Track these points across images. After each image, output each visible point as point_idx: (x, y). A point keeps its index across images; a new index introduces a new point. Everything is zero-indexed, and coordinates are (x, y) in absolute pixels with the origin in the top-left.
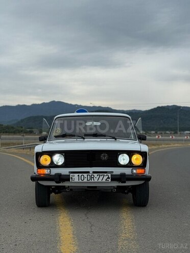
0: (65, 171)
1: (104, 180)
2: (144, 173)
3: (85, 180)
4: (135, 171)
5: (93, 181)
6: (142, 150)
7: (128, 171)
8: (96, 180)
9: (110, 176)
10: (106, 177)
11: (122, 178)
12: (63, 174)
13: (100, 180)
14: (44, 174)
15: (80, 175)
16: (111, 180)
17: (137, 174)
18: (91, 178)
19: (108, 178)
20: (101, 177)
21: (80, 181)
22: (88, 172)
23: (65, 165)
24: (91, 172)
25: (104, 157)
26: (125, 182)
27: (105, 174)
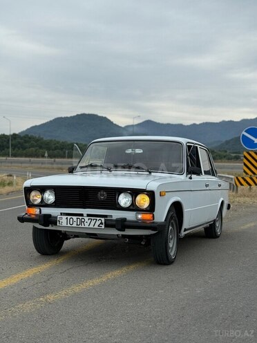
0: (54, 212)
1: (96, 226)
2: (154, 219)
3: (75, 225)
4: (140, 216)
5: (83, 226)
6: (148, 189)
7: (130, 216)
8: (87, 225)
9: (103, 222)
10: (98, 223)
11: (122, 224)
12: (53, 215)
13: (91, 226)
15: (69, 217)
16: (105, 226)
17: (143, 221)
18: (81, 222)
19: (101, 223)
20: (93, 222)
21: (69, 225)
22: (82, 215)
23: (55, 205)
24: (85, 215)
25: (102, 196)
26: (124, 231)
27: (98, 219)
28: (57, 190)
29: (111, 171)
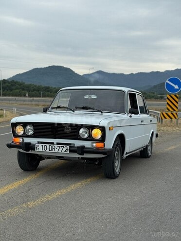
0: (33, 141)
1: (63, 152)
2: (104, 147)
3: (48, 150)
4: (94, 145)
5: (54, 151)
6: (101, 125)
7: (88, 144)
8: (56, 151)
9: (68, 148)
10: (65, 149)
11: (82, 150)
12: (32, 143)
13: (60, 151)
14: (19, 143)
15: (44, 145)
16: (70, 151)
17: (97, 148)
18: (53, 148)
19: (67, 149)
20: (61, 149)
21: (44, 150)
22: (53, 143)
23: (34, 136)
24: (55, 143)
25: (68, 130)
26: (83, 155)
27: (65, 146)
28: (35, 125)
29: (74, 111)
